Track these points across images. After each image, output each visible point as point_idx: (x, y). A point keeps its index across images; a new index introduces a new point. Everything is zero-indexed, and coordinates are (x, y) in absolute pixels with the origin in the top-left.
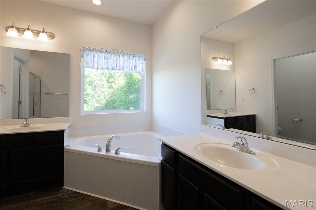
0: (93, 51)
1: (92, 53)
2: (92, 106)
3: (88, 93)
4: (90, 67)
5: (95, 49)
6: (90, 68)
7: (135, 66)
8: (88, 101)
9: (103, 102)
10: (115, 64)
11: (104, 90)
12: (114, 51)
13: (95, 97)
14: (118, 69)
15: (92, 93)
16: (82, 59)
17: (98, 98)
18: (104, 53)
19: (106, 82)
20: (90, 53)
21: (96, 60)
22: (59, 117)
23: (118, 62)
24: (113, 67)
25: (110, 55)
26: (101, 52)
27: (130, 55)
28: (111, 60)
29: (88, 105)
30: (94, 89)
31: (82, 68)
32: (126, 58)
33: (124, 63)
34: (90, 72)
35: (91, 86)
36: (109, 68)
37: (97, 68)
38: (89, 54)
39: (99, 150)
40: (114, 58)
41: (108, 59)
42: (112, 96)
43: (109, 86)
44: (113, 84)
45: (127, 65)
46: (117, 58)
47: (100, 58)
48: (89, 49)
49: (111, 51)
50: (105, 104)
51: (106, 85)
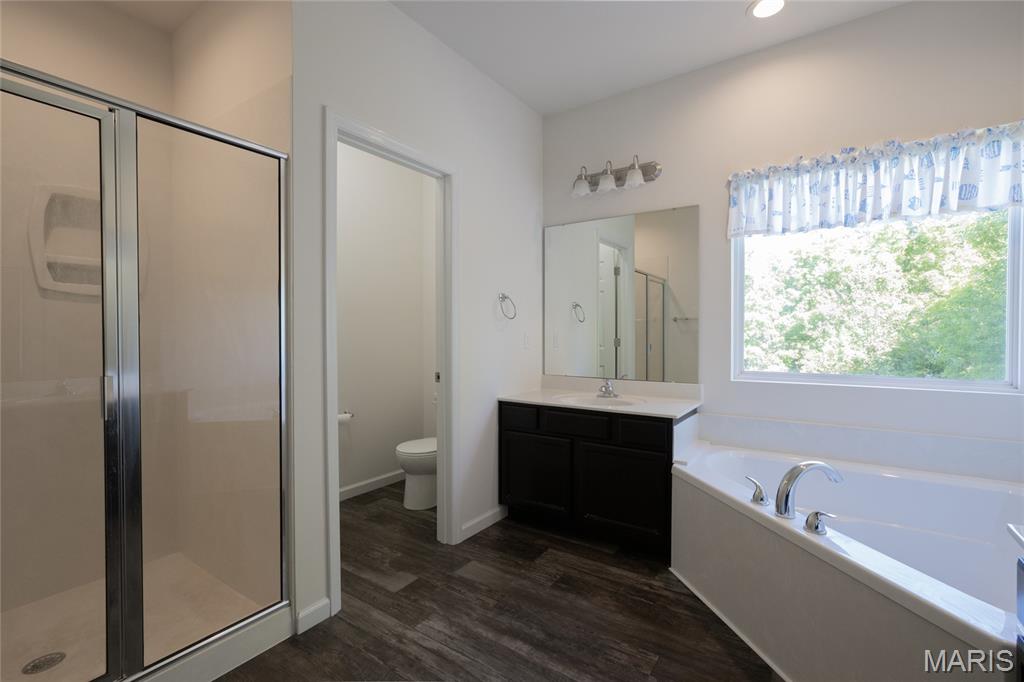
0: (767, 177)
1: (766, 184)
2: (836, 357)
3: (820, 314)
4: (757, 232)
5: (775, 170)
6: (761, 235)
7: (961, 188)
8: (822, 341)
9: (885, 345)
10: (854, 201)
11: (885, 302)
12: (852, 154)
13: (849, 328)
14: (868, 216)
15: (838, 313)
16: (733, 211)
17: (860, 331)
18: (808, 171)
19: (899, 268)
20: (757, 187)
21: (778, 205)
22: (673, 383)
23: (870, 191)
24: (846, 217)
25: (832, 173)
26: (798, 170)
27: (936, 146)
28: (838, 191)
29: (820, 354)
30: (844, 297)
31: (733, 240)
32: (911, 164)
33: (898, 189)
34: (831, 241)
35: (834, 287)
36: (832, 220)
37: (784, 231)
38: (755, 191)
39: (758, 498)
40: (850, 180)
41: (826, 189)
42: (924, 324)
43: (911, 282)
44: (932, 275)
45: (917, 193)
46: (865, 176)
47: (795, 196)
48: (752, 176)
49: (837, 156)
50: (894, 354)
51: (897, 280)
